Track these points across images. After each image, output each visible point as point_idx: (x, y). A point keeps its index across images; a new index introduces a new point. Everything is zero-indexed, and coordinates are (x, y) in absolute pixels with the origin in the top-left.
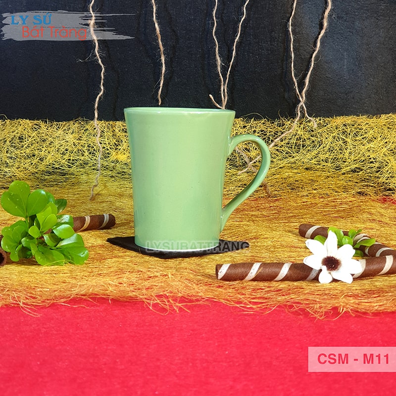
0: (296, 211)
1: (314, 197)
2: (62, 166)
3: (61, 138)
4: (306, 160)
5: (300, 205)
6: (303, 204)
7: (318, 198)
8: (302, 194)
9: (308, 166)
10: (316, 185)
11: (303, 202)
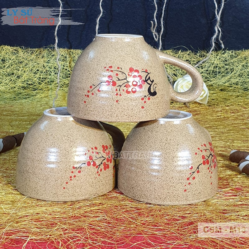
0: (212, 123)
1: (227, 112)
2: (34, 83)
3: (34, 61)
4: (221, 83)
5: (215, 119)
6: (217, 117)
7: (230, 113)
8: (217, 110)
9: (223, 87)
10: (229, 102)
11: (218, 116)
